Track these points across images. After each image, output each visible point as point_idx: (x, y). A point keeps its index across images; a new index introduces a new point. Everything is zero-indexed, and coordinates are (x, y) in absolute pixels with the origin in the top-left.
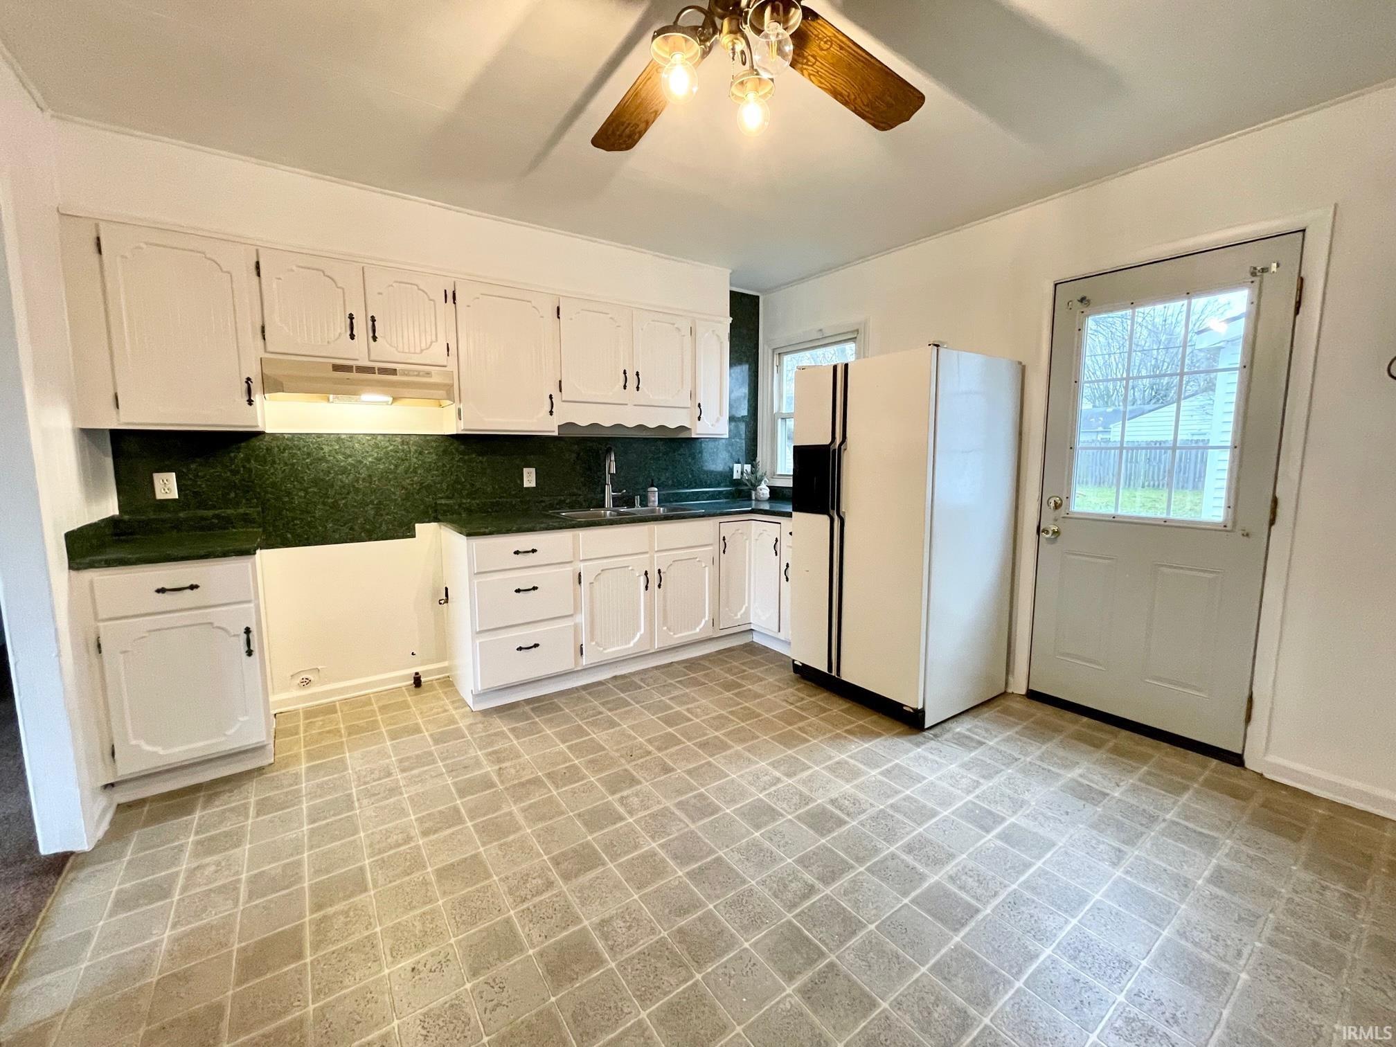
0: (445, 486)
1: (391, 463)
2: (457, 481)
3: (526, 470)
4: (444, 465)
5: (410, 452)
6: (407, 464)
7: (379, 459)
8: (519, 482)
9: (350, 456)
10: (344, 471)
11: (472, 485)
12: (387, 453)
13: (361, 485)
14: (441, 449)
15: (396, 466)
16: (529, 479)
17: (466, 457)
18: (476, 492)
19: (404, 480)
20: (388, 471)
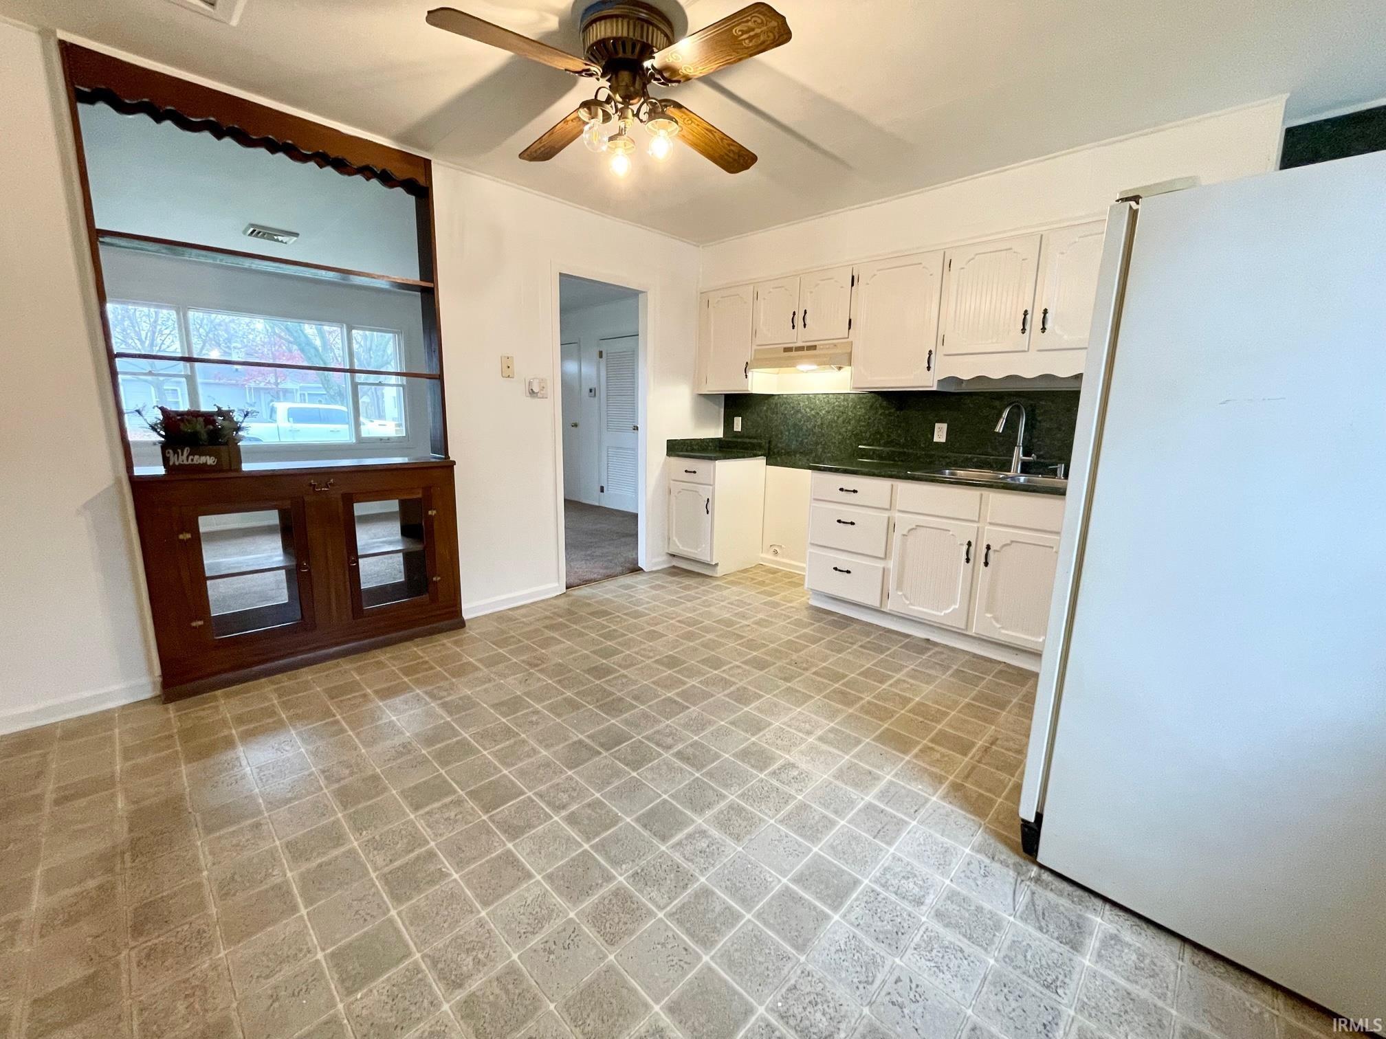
0: (868, 434)
1: (835, 415)
2: (878, 432)
3: (937, 425)
4: (869, 418)
5: (848, 407)
6: (845, 416)
7: (828, 412)
8: (930, 436)
9: (813, 409)
10: (809, 419)
11: (889, 436)
12: (833, 408)
13: (817, 430)
14: (869, 404)
15: (838, 418)
16: (940, 434)
17: (887, 412)
18: (892, 441)
19: (842, 428)
20: (833, 421)
